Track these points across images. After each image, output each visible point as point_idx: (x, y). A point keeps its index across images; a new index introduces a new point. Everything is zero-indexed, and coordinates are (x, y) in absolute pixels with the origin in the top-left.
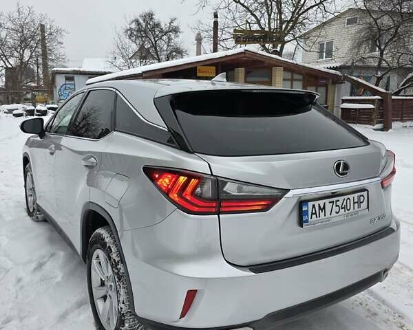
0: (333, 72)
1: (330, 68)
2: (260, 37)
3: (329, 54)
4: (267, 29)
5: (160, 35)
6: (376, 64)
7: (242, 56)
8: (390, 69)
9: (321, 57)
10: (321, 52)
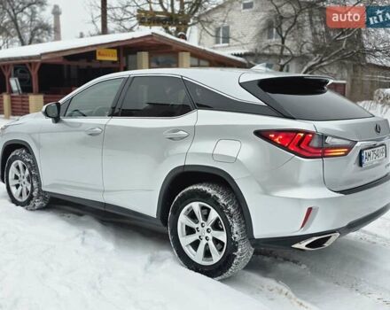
0: (239, 59)
1: (235, 55)
2: (166, 20)
3: (226, 39)
4: (170, 11)
5: (21, 6)
6: (279, 52)
7: (149, 39)
8: (293, 57)
9: (217, 42)
10: (217, 36)
